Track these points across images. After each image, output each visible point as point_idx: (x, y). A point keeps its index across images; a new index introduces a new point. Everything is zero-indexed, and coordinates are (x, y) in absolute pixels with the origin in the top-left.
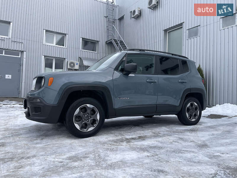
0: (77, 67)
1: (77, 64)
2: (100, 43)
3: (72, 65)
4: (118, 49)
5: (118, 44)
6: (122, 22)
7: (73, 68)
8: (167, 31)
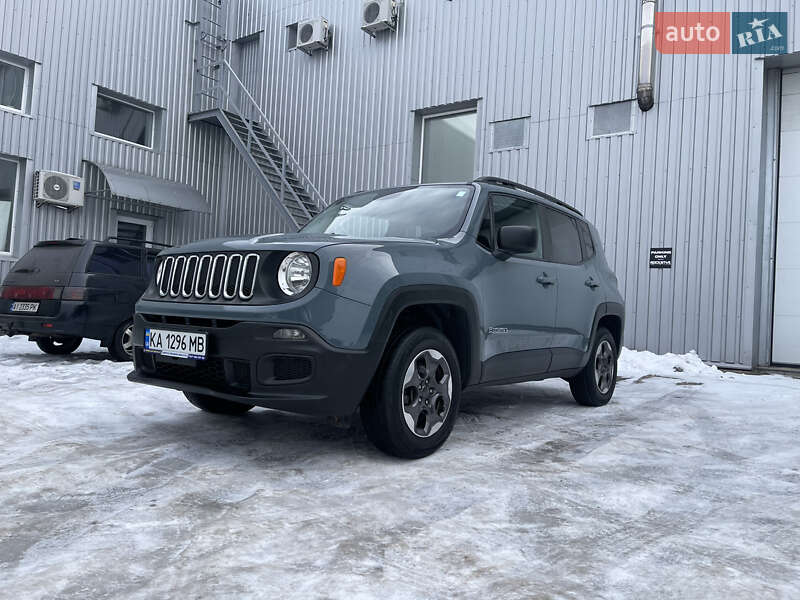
0: (75, 198)
1: (77, 187)
2: (166, 117)
3: (57, 187)
4: (248, 149)
5: (247, 131)
6: (249, 52)
7: (58, 201)
8: (422, 115)
